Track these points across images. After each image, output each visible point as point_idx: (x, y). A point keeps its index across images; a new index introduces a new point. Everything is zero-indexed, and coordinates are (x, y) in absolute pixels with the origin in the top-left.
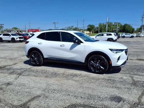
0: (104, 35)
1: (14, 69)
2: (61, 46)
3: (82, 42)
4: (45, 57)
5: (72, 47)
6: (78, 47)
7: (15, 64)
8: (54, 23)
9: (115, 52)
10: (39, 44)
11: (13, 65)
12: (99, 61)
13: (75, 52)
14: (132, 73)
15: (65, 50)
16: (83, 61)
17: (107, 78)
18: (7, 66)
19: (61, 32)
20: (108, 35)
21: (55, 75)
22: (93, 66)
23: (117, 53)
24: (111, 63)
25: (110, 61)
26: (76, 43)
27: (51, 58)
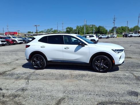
1: (17, 75)
2: (65, 48)
4: (49, 59)
5: (76, 50)
6: (83, 49)
7: (14, 69)
9: (117, 52)
10: (41, 47)
11: (13, 70)
14: (130, 70)
16: (88, 62)
18: (6, 71)
19: (64, 35)
22: (97, 66)
24: (114, 62)
26: (81, 46)
27: (55, 61)
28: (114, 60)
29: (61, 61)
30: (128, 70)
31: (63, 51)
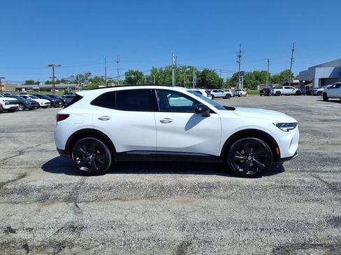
2: (162, 122)
4: (119, 149)
7: (22, 177)
8: (50, 66)
9: (285, 129)
10: (100, 119)
11: (19, 178)
13: (198, 135)
16: (218, 153)
17: (279, 185)
18: (4, 183)
22: (238, 162)
23: (288, 130)
24: (278, 153)
27: (135, 153)
28: (278, 147)
29: (149, 153)
30: (305, 169)
31: (156, 128)
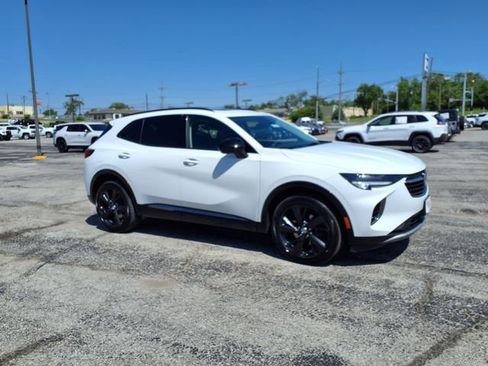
0: (399, 119)
1: (41, 242)
2: (186, 164)
3: (253, 151)
4: (140, 201)
5: (221, 168)
6: (241, 168)
7: (56, 225)
8: (233, 85)
9: (363, 185)
10: (121, 157)
11: (52, 225)
12: (311, 217)
13: (230, 186)
14: (442, 265)
15: (198, 178)
16: (257, 216)
18: (29, 230)
19: (190, 116)
20: (411, 119)
21: (158, 263)
24: (348, 227)
25: (346, 219)
28: (346, 215)
